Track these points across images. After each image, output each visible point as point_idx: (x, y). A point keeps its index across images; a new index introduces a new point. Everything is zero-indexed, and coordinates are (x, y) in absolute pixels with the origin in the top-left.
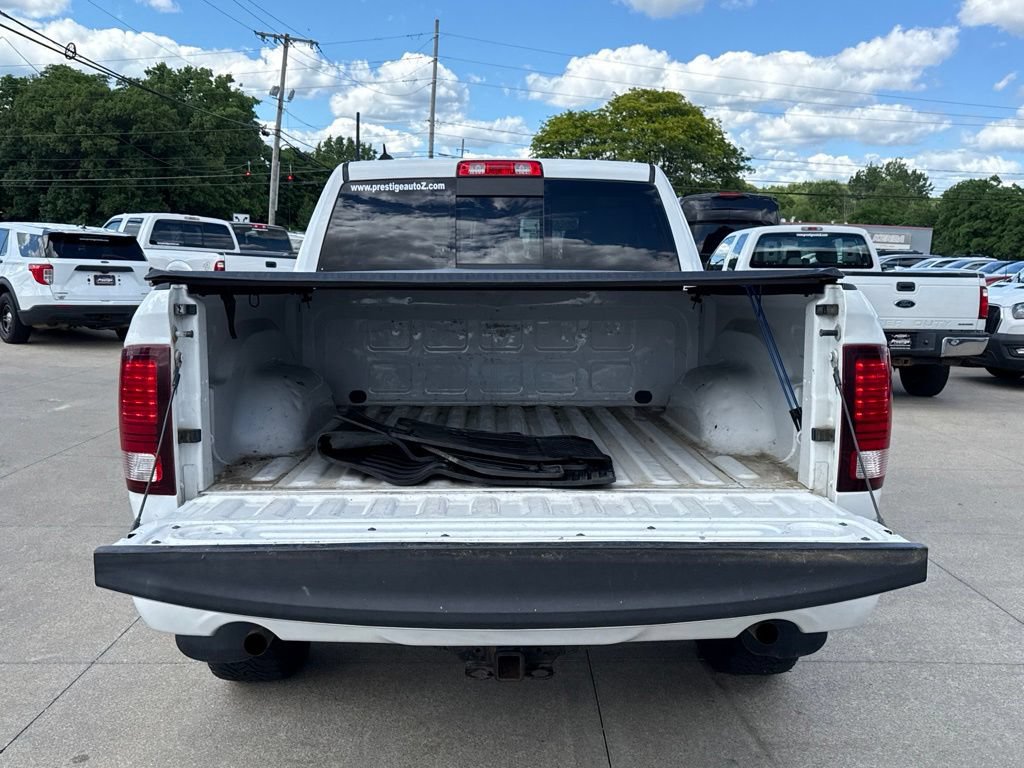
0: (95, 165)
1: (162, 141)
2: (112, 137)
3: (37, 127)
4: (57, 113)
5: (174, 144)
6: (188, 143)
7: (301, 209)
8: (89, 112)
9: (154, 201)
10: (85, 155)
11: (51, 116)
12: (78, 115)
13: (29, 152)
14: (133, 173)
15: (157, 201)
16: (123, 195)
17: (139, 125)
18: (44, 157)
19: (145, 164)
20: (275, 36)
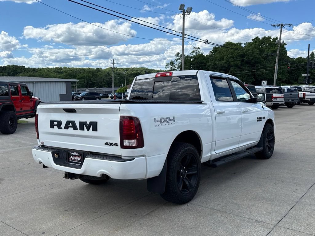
0: (234, 69)
1: (254, 60)
2: (239, 60)
3: (219, 60)
4: (225, 56)
5: (257, 60)
6: (262, 59)
7: (300, 77)
8: (233, 54)
9: (250, 78)
10: (232, 66)
11: (223, 56)
12: (230, 55)
13: (217, 67)
14: (245, 70)
15: (251, 78)
16: (242, 77)
17: (247, 56)
18: (221, 68)
19: (248, 67)
20: (278, 25)
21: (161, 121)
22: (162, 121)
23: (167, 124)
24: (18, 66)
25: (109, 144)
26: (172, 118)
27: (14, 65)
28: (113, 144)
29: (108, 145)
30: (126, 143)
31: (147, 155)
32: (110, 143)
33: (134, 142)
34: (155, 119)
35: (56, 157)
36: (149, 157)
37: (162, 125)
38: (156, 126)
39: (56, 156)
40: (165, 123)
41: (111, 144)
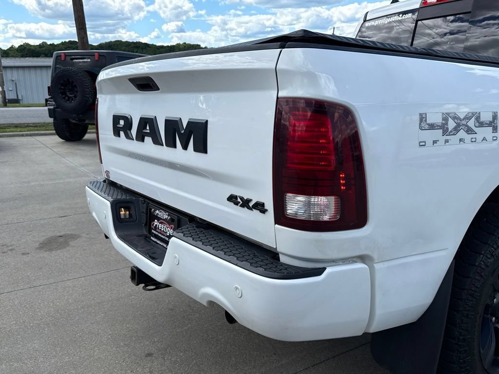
21: (444, 128)
22: (451, 124)
23: (468, 137)
24: (190, 45)
25: (239, 200)
26: (486, 117)
27: (185, 43)
28: (251, 204)
29: (236, 203)
30: (295, 205)
31: (375, 256)
32: (242, 198)
33: (327, 206)
34: (422, 118)
35: (122, 217)
36: (386, 264)
37: (447, 141)
38: (422, 144)
39: (122, 213)
40: (462, 134)
41: (245, 203)
